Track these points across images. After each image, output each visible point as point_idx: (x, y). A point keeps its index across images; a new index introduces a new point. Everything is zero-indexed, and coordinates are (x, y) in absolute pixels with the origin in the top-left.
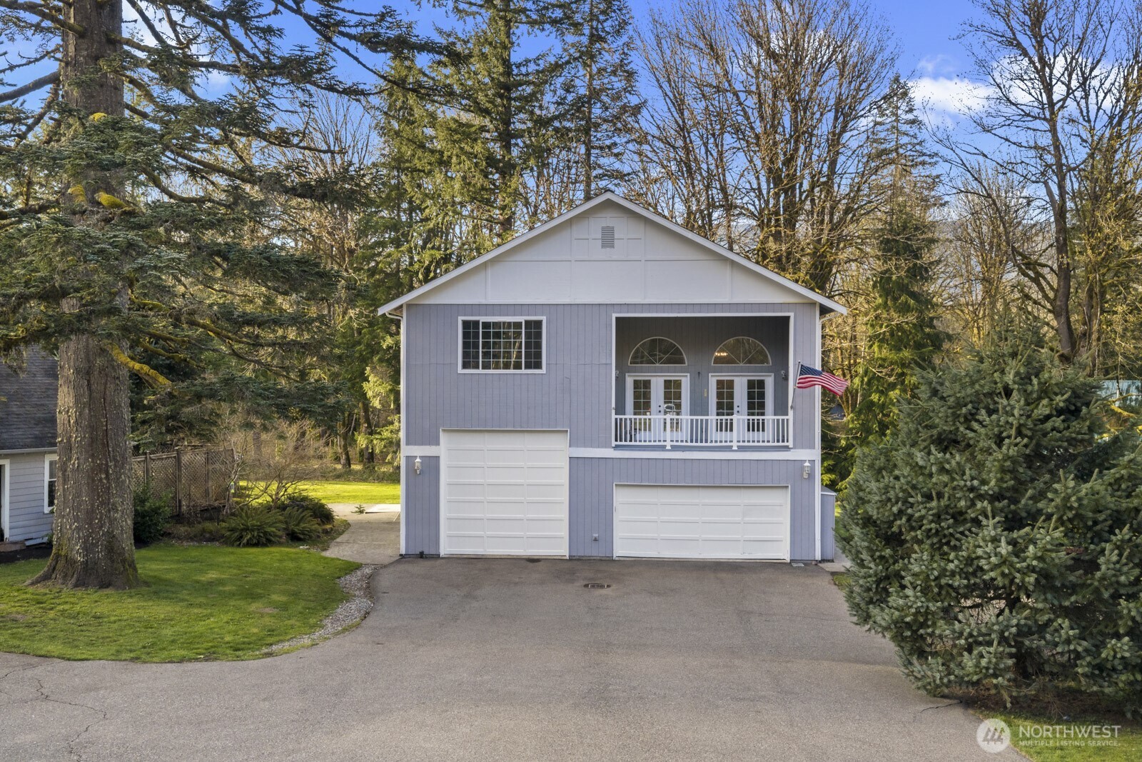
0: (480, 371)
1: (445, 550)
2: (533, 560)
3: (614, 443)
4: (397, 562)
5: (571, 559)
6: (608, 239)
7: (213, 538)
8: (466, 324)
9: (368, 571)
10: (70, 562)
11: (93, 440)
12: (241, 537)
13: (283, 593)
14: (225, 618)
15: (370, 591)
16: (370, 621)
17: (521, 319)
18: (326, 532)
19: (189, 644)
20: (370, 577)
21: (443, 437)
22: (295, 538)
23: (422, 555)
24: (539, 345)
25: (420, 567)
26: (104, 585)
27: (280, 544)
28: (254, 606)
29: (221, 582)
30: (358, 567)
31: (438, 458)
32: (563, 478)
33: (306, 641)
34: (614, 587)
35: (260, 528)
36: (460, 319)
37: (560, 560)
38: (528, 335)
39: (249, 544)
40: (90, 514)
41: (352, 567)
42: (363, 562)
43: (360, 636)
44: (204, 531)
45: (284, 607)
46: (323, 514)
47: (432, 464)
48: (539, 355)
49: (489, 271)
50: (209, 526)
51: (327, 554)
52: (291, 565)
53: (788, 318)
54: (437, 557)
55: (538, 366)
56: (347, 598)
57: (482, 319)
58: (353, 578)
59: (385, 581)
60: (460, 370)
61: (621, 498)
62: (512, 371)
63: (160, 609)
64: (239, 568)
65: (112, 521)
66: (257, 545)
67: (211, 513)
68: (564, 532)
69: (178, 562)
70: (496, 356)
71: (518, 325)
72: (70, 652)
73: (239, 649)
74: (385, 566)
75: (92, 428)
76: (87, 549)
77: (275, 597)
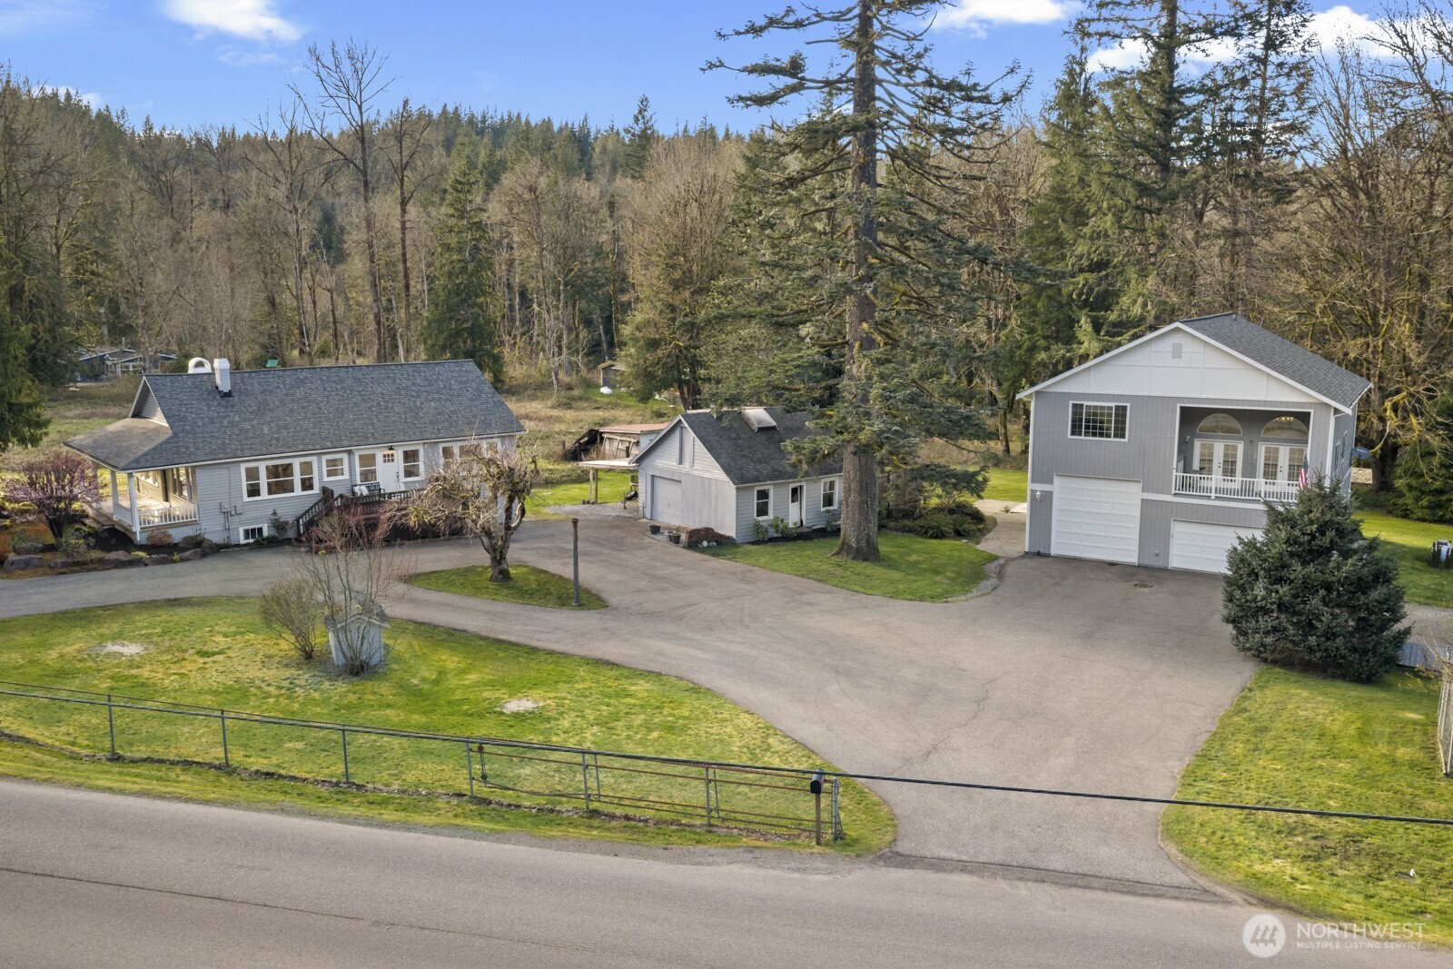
0: (1083, 437)
1: (1054, 551)
2: (1112, 564)
3: (1173, 492)
4: (1022, 557)
5: (1139, 566)
6: (1177, 352)
7: (910, 530)
8: (1075, 406)
9: (1002, 561)
10: (851, 547)
11: (861, 487)
12: (926, 532)
13: (952, 572)
14: (926, 582)
15: (1001, 575)
16: (996, 592)
17: (1113, 404)
18: (979, 530)
19: (911, 593)
20: (1003, 566)
21: (1056, 479)
22: (959, 534)
23: (1039, 554)
24: (1124, 422)
25: (1037, 562)
26: (866, 560)
27: (950, 538)
28: (938, 578)
29: (920, 562)
30: (997, 558)
31: (1052, 492)
32: (1137, 513)
33: (963, 598)
34: (1155, 587)
35: (938, 527)
36: (1071, 402)
37: (1132, 566)
38: (1117, 415)
39: (932, 537)
40: (859, 524)
41: (993, 558)
42: (1000, 555)
43: (989, 598)
44: (905, 526)
45: (953, 580)
46: (978, 517)
47: (1048, 497)
48: (1124, 429)
49: (1092, 371)
50: (908, 522)
51: (979, 547)
52: (956, 554)
53: (1309, 413)
54: (1048, 556)
55: (1123, 436)
56: (987, 577)
57: (1086, 403)
58: (992, 566)
59: (1010, 570)
60: (1069, 436)
61: (1178, 530)
62: (1104, 439)
63: (895, 575)
64: (928, 554)
65: (869, 528)
66: (937, 537)
67: (908, 514)
68: (1136, 548)
69: (894, 546)
70: (1094, 428)
71: (1110, 408)
72: (861, 590)
73: (933, 598)
74: (1012, 559)
75: (861, 481)
76: (858, 541)
77: (949, 574)
